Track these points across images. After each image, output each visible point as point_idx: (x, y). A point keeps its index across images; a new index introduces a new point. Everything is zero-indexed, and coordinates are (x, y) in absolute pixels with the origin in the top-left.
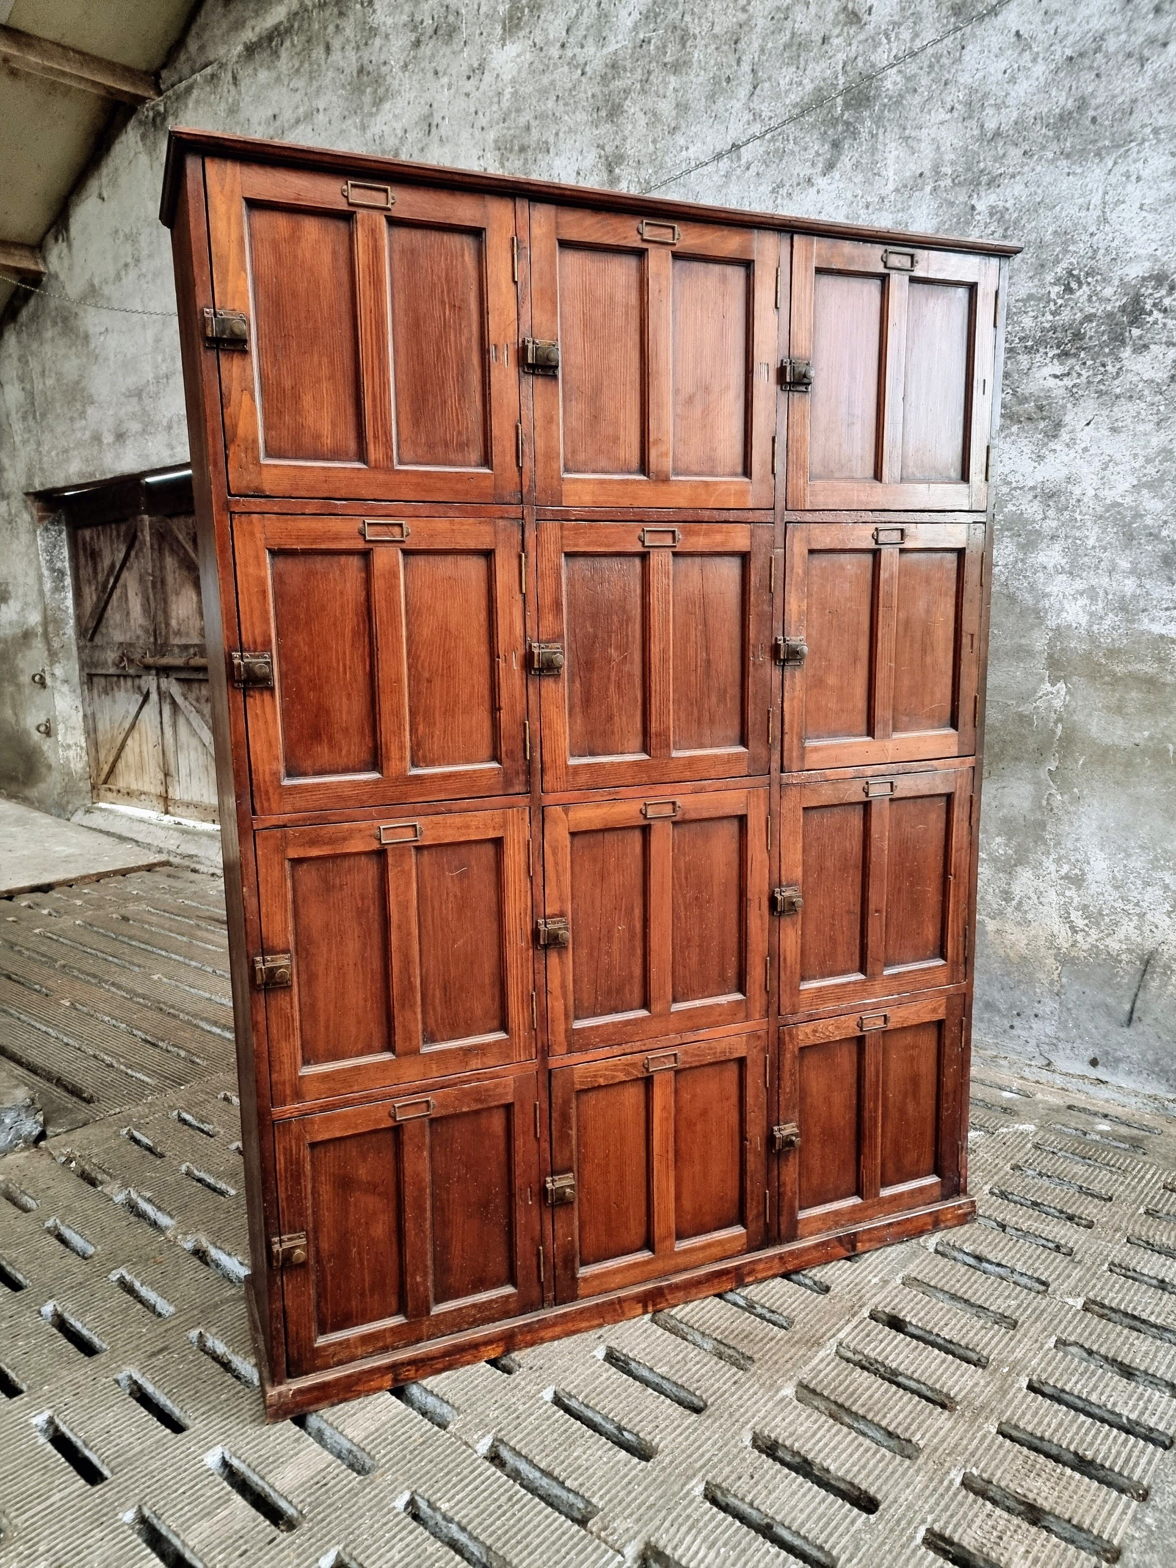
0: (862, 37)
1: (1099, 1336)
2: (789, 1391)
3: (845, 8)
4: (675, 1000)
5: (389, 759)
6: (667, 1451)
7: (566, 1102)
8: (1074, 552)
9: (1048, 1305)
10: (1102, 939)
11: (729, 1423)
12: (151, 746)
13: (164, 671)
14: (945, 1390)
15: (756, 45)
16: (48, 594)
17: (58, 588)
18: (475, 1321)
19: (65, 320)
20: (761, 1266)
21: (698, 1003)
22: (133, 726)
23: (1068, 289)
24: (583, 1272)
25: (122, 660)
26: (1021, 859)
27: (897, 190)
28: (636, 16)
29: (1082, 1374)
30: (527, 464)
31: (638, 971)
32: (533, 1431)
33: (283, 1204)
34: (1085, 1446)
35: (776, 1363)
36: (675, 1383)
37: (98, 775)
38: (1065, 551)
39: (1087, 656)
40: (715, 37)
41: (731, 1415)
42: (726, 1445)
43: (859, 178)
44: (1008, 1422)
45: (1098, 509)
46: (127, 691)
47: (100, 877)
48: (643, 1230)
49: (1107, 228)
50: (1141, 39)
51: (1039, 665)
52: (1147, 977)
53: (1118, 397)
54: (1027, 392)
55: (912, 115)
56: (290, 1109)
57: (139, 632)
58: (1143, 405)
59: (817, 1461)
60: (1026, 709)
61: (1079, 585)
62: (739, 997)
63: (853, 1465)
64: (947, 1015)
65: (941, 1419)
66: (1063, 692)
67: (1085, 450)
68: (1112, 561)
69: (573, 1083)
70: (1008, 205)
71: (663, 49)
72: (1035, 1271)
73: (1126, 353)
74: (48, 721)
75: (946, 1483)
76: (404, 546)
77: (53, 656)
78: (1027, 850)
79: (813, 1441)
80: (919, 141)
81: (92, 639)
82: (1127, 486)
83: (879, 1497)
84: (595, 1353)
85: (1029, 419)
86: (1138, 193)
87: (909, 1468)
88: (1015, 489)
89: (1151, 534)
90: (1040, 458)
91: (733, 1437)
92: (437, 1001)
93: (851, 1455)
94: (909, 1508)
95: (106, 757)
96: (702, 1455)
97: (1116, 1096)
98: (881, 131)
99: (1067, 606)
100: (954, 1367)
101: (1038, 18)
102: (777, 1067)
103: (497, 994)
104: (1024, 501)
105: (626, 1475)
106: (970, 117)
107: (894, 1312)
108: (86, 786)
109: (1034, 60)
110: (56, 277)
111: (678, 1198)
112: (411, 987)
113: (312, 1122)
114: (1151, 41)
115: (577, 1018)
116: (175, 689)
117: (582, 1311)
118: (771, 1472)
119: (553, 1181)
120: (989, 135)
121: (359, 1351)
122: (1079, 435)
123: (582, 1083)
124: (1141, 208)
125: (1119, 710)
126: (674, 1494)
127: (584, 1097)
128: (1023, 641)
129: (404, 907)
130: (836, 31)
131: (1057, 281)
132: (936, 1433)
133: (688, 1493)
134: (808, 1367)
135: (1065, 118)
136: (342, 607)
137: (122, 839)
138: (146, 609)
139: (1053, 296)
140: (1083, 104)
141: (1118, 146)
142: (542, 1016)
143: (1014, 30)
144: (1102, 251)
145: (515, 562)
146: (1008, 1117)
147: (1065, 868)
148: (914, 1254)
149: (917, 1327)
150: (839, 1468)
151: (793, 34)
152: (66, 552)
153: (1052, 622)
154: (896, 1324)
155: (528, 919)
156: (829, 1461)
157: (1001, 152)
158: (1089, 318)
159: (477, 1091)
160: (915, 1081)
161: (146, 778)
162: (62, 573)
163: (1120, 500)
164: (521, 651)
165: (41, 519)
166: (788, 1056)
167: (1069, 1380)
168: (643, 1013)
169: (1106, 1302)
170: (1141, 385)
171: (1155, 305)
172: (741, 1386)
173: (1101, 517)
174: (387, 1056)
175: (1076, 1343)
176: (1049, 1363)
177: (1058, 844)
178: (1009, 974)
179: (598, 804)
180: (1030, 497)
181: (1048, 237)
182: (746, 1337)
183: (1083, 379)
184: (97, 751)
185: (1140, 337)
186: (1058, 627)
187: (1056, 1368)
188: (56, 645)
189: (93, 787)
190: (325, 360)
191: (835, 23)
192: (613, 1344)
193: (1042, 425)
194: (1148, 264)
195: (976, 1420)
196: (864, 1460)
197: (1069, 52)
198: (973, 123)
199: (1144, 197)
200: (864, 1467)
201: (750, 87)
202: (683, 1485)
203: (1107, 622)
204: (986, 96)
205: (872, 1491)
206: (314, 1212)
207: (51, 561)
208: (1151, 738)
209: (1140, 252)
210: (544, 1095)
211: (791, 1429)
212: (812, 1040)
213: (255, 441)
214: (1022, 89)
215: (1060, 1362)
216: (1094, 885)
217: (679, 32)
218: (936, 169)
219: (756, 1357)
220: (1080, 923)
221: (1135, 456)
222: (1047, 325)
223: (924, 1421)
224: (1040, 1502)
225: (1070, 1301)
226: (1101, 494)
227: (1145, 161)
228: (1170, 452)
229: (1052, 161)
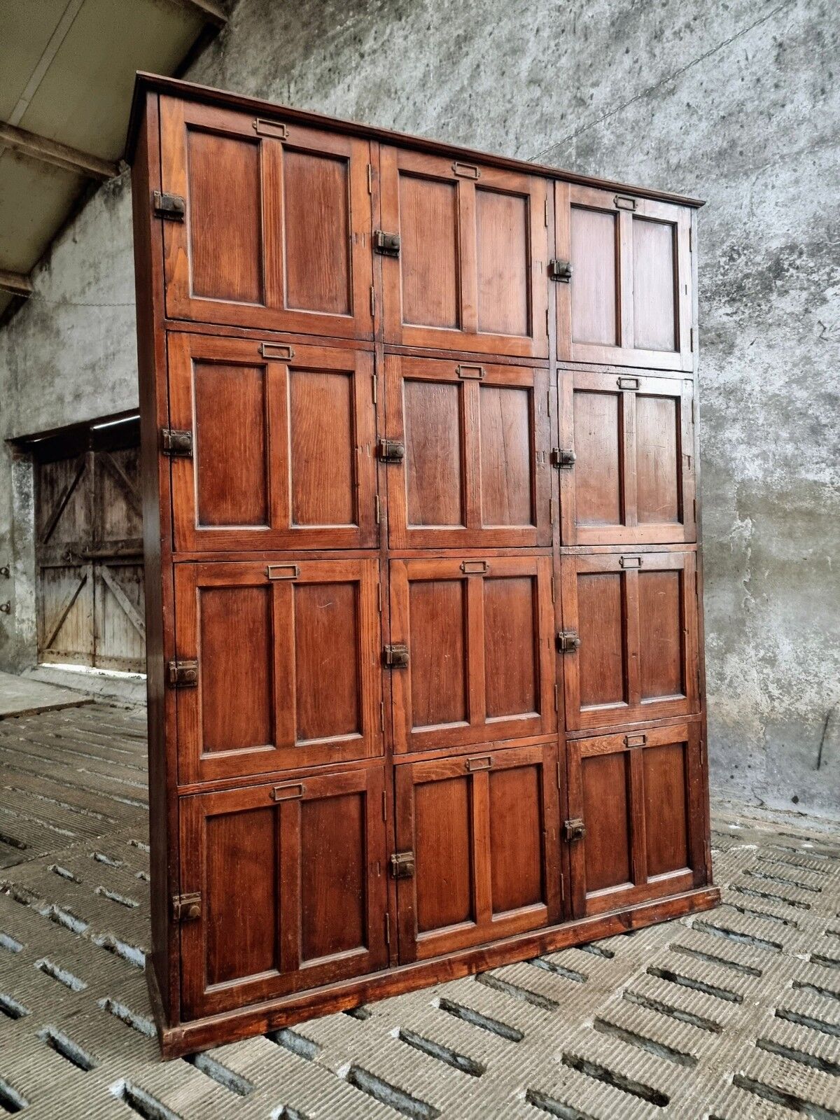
0: (587, 113)
1: (826, 978)
2: (589, 1023)
3: (575, 97)
4: (488, 716)
5: (276, 516)
6: (494, 1069)
7: (407, 792)
8: (750, 429)
9: (784, 960)
10: (792, 704)
11: (542, 1048)
12: (85, 617)
13: (98, 561)
14: (712, 1019)
15: (518, 123)
16: (16, 510)
17: (24, 506)
18: (335, 976)
19: (43, 321)
20: (559, 937)
21: (505, 718)
22: (72, 603)
23: (732, 259)
24: (421, 937)
25: (68, 555)
26: (729, 648)
28: (439, 109)
29: (817, 1004)
30: (378, 314)
31: (460, 691)
32: (383, 1058)
33: (183, 867)
34: (826, 1053)
35: (577, 1004)
36: (498, 1022)
37: (44, 642)
38: (743, 429)
39: (765, 499)
40: (491, 119)
41: (544, 1042)
42: (542, 1062)
44: (764, 1039)
45: (764, 399)
46: (70, 578)
47: (40, 711)
48: (467, 903)
49: (755, 219)
50: (768, 104)
51: (732, 508)
52: (828, 730)
53: (770, 325)
54: (709, 326)
55: (621, 158)
56: (193, 786)
57: (82, 534)
58: (788, 329)
59: (616, 1071)
60: (723, 539)
61: (755, 451)
62: (536, 715)
63: (645, 1072)
64: (689, 738)
65: (712, 1039)
66: (750, 525)
67: (752, 361)
68: (776, 433)
69: (412, 778)
71: (457, 128)
72: (771, 937)
73: (774, 297)
74: (9, 602)
75: (721, 1082)
76: (290, 363)
77: (16, 554)
78: (734, 641)
79: (612, 1057)
80: (627, 174)
81: (46, 542)
82: (782, 383)
83: (668, 1094)
84: (431, 1003)
85: (713, 343)
86: (773, 196)
87: (690, 1073)
88: (706, 389)
89: (801, 414)
90: (722, 368)
91: (547, 1057)
92: (309, 706)
93: (643, 1066)
94: (693, 1101)
95: (51, 627)
96: (523, 1070)
97: (813, 824)
98: (602, 169)
99: (748, 466)
100: (717, 1003)
101: (700, 95)
102: (564, 773)
103: (354, 703)
104: (712, 397)
105: (462, 1087)
106: (660, 157)
107: (666, 968)
108: (34, 650)
109: (700, 120)
110: (39, 294)
111: (494, 877)
112: (289, 693)
113: (209, 798)
114: (774, 104)
115: (415, 725)
116: (105, 573)
117: (420, 970)
118: (580, 1080)
119: (397, 858)
120: (673, 167)
121: (240, 1000)
122: (747, 352)
123: (419, 778)
124: (777, 204)
125: (790, 535)
126: (502, 1099)
127: (421, 790)
128: (719, 492)
129: (285, 629)
130: (571, 110)
131: (724, 254)
132: (708, 1048)
133: (513, 1097)
134: (602, 1008)
135: (722, 154)
136: (245, 404)
137: (59, 686)
138: (88, 519)
139: (722, 264)
140: (733, 143)
141: (759, 168)
142: (389, 722)
143: (685, 103)
144: (752, 234)
145: (369, 381)
146: (735, 840)
147: (762, 653)
148: (676, 930)
149: (685, 978)
150: (634, 1075)
151: (542, 115)
152: (32, 482)
153: (738, 478)
154: (668, 976)
155: (378, 644)
156: (625, 1070)
157: (681, 177)
158: (747, 276)
159: (338, 779)
160: (668, 788)
161: (80, 641)
162: (27, 496)
163: (778, 392)
164: (373, 445)
165: (15, 458)
166: (574, 764)
167: (807, 1008)
168: (464, 724)
169: (828, 956)
170: (785, 317)
171: (790, 265)
172: (550, 1022)
173: (766, 404)
174: (269, 748)
175: (808, 985)
176: (790, 998)
177: (755, 635)
178: (726, 736)
179: (429, 560)
180: (716, 394)
181: (716, 227)
182: (552, 988)
183: (746, 315)
184: (44, 624)
185: (782, 286)
186: (743, 481)
187: (796, 1001)
188: (19, 546)
189: (40, 651)
190: (237, 234)
191: (569, 106)
192: (445, 996)
193: (721, 346)
194: (783, 240)
195: (738, 1037)
196: (653, 1069)
197: (722, 114)
198: (662, 161)
199: (778, 198)
200: (654, 1073)
201: (514, 148)
202: (509, 1093)
203: (777, 475)
204: (669, 143)
205: (662, 1090)
206: (208, 876)
207: (20, 487)
208: (814, 554)
209: (777, 232)
210: (390, 786)
211: (593, 1050)
212: (591, 753)
213: (186, 283)
214: (693, 137)
215: (798, 996)
216: (783, 664)
217: (467, 118)
219: (560, 1002)
220: (776, 693)
221: (786, 362)
222: (720, 282)
223: (698, 1040)
224: (798, 1093)
225: (800, 956)
226: (765, 389)
227: (777, 176)
228: (809, 358)
229: (715, 180)
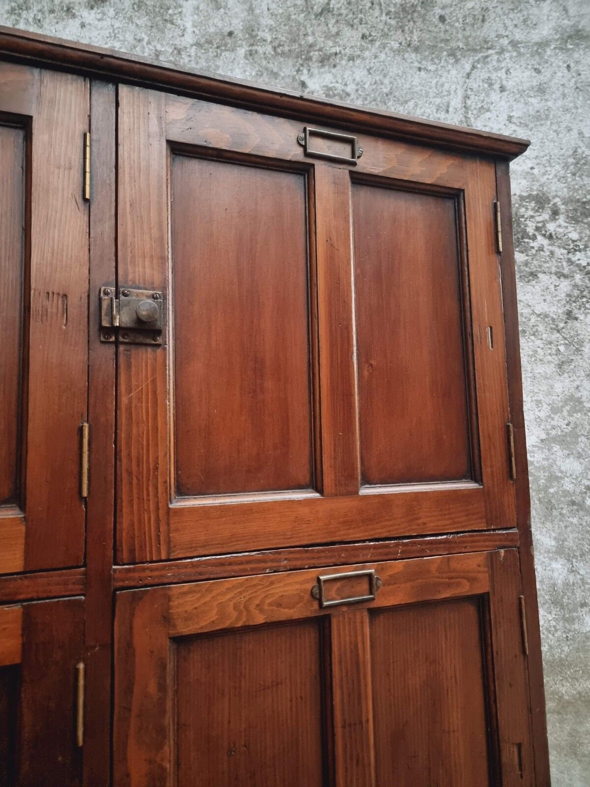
27: (198, 44)
43: (143, 21)
58: (539, 343)
70: (348, 89)
86: (504, 105)
89: (573, 503)
120: (317, 9)
141: (474, 51)
157: (334, 30)
171: (537, 229)
185: (526, 264)
199: (511, 108)
218: (251, 31)
227: (508, 72)
228: (579, 401)
229: (398, 52)
